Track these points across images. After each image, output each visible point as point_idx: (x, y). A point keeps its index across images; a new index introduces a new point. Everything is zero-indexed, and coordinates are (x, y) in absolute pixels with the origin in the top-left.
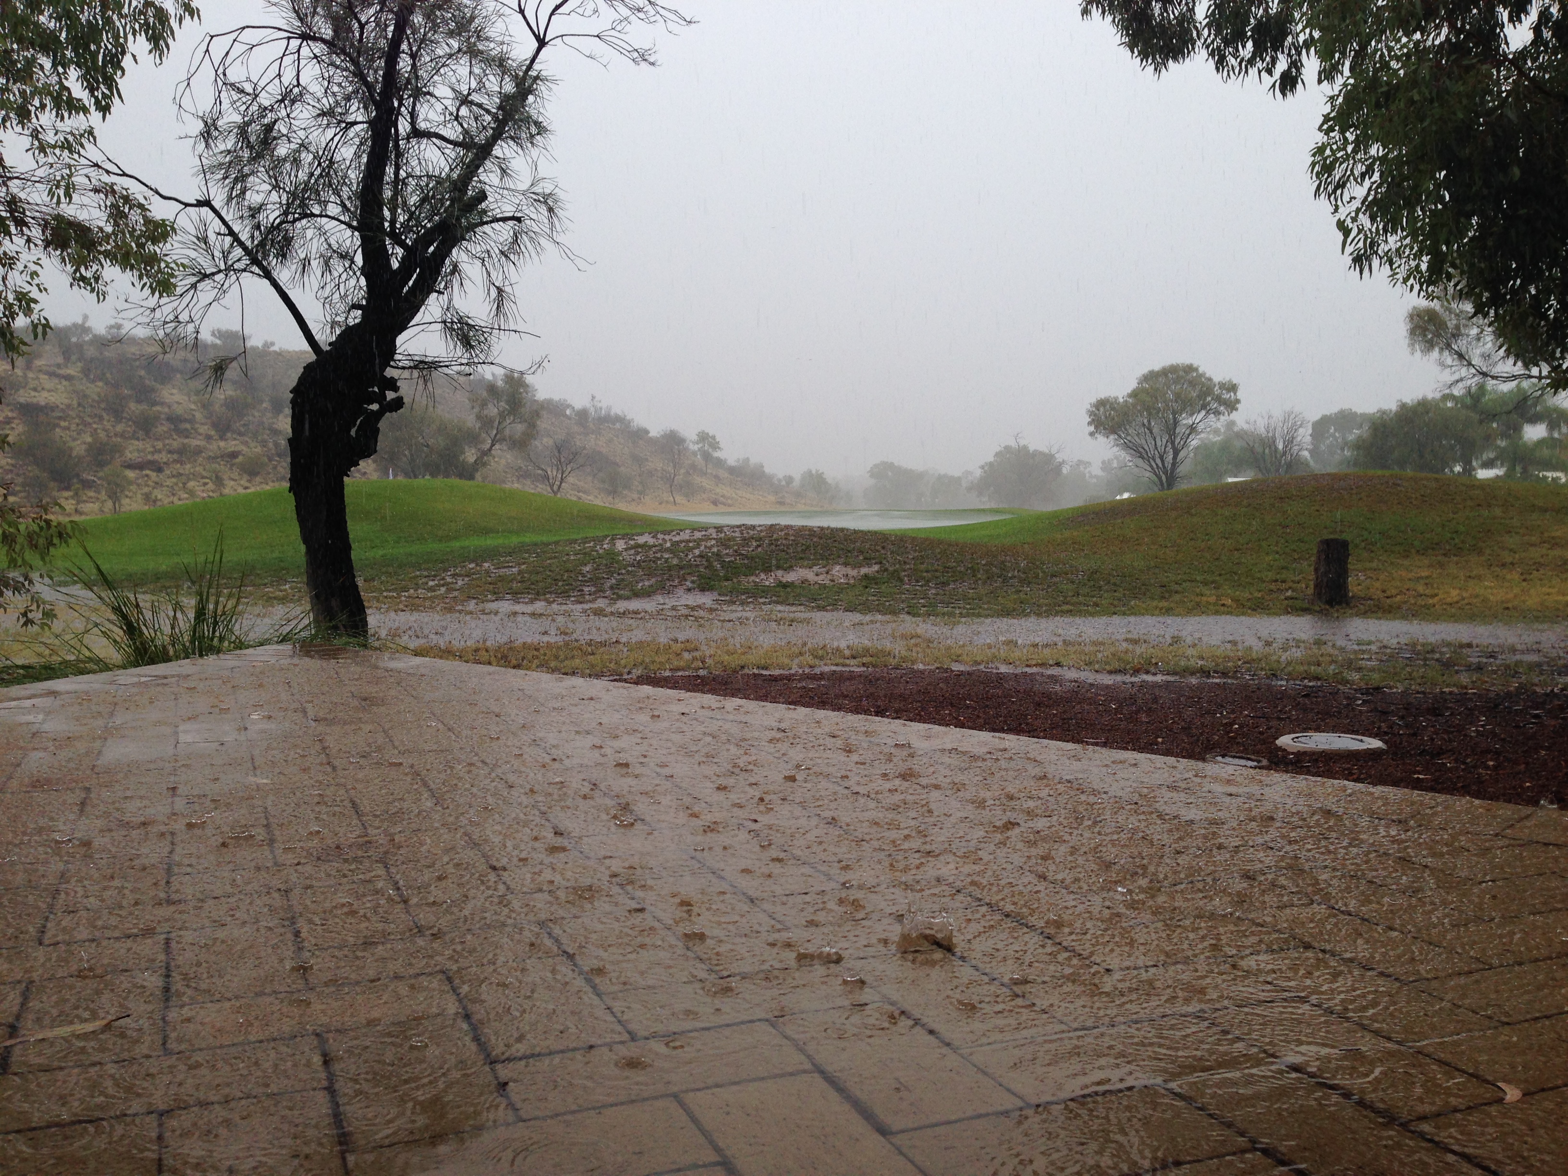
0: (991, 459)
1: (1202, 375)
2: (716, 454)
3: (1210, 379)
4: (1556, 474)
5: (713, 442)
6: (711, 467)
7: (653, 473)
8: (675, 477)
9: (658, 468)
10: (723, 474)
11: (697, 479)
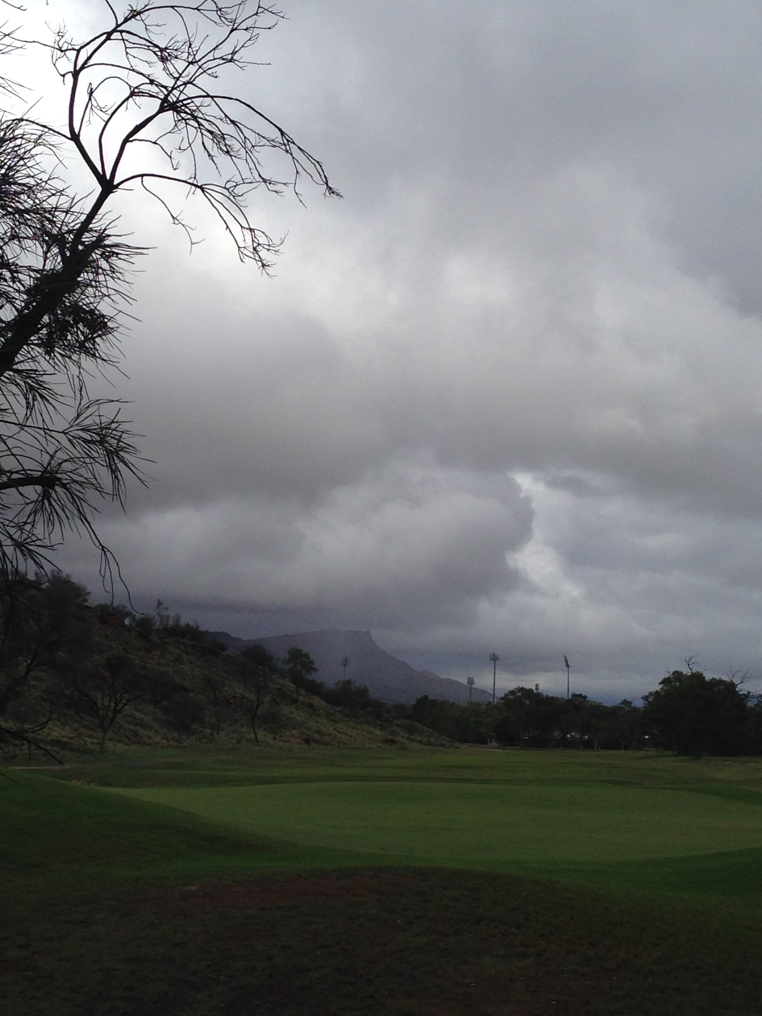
0: (657, 687)
2: (312, 677)
5: (306, 661)
6: (304, 692)
7: (231, 701)
8: (258, 706)
9: (237, 695)
10: (317, 701)
11: (286, 709)
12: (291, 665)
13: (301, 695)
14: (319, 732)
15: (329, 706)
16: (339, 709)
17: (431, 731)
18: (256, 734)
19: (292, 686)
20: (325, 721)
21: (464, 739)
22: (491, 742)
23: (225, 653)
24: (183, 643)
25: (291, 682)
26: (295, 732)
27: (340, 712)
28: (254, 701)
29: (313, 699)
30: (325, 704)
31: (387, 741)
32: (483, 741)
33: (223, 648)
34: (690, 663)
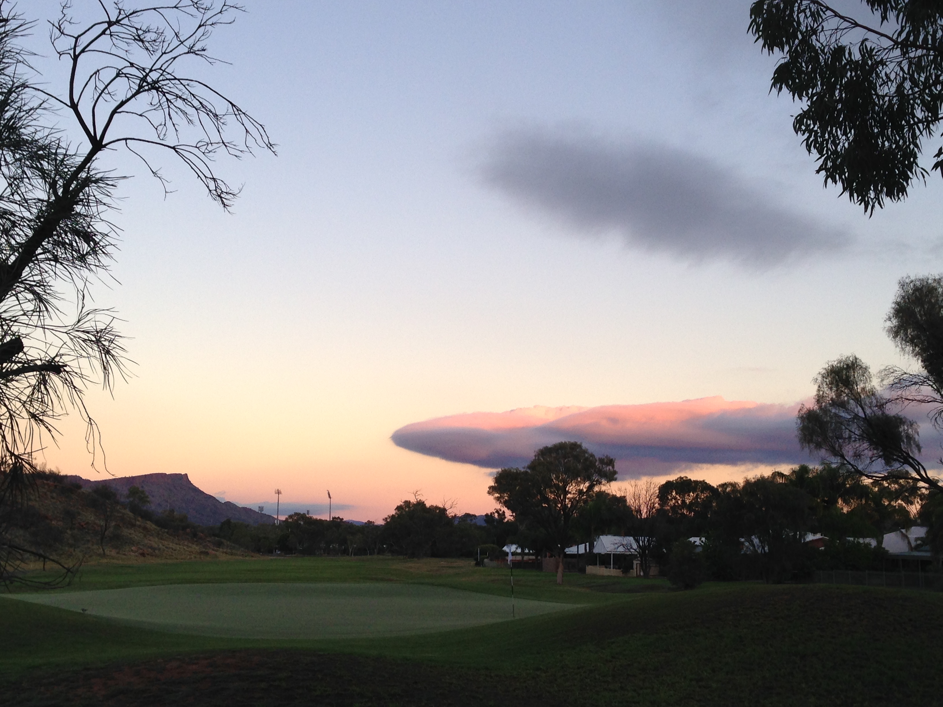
0: (393, 512)
1: (585, 452)
2: (146, 507)
3: (592, 456)
4: (867, 540)
5: (143, 496)
6: (140, 519)
7: (84, 526)
8: (106, 530)
9: (90, 522)
10: (150, 525)
11: (126, 532)
12: (131, 499)
13: (138, 521)
14: (151, 547)
15: (158, 528)
16: (166, 530)
17: (233, 545)
18: (104, 550)
19: (131, 514)
20: (156, 539)
21: (258, 550)
22: (275, 551)
23: (79, 491)
24: (48, 484)
25: (131, 512)
26: (133, 548)
27: (167, 533)
28: (102, 526)
29: (147, 523)
30: (156, 527)
31: (201, 553)
32: (270, 552)
33: (79, 487)
34: (416, 495)
